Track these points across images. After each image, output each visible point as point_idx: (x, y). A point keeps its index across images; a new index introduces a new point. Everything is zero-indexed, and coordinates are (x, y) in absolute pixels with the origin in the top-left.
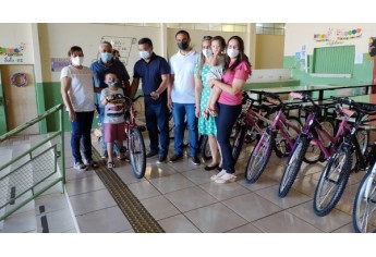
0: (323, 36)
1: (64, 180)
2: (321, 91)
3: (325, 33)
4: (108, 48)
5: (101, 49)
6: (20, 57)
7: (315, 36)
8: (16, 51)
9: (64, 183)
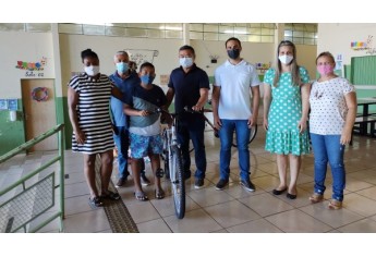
0: (362, 44)
1: (63, 215)
2: (366, 106)
3: (365, 41)
4: (124, 57)
5: (116, 59)
6: (41, 72)
7: (352, 45)
8: (37, 65)
9: (63, 218)
